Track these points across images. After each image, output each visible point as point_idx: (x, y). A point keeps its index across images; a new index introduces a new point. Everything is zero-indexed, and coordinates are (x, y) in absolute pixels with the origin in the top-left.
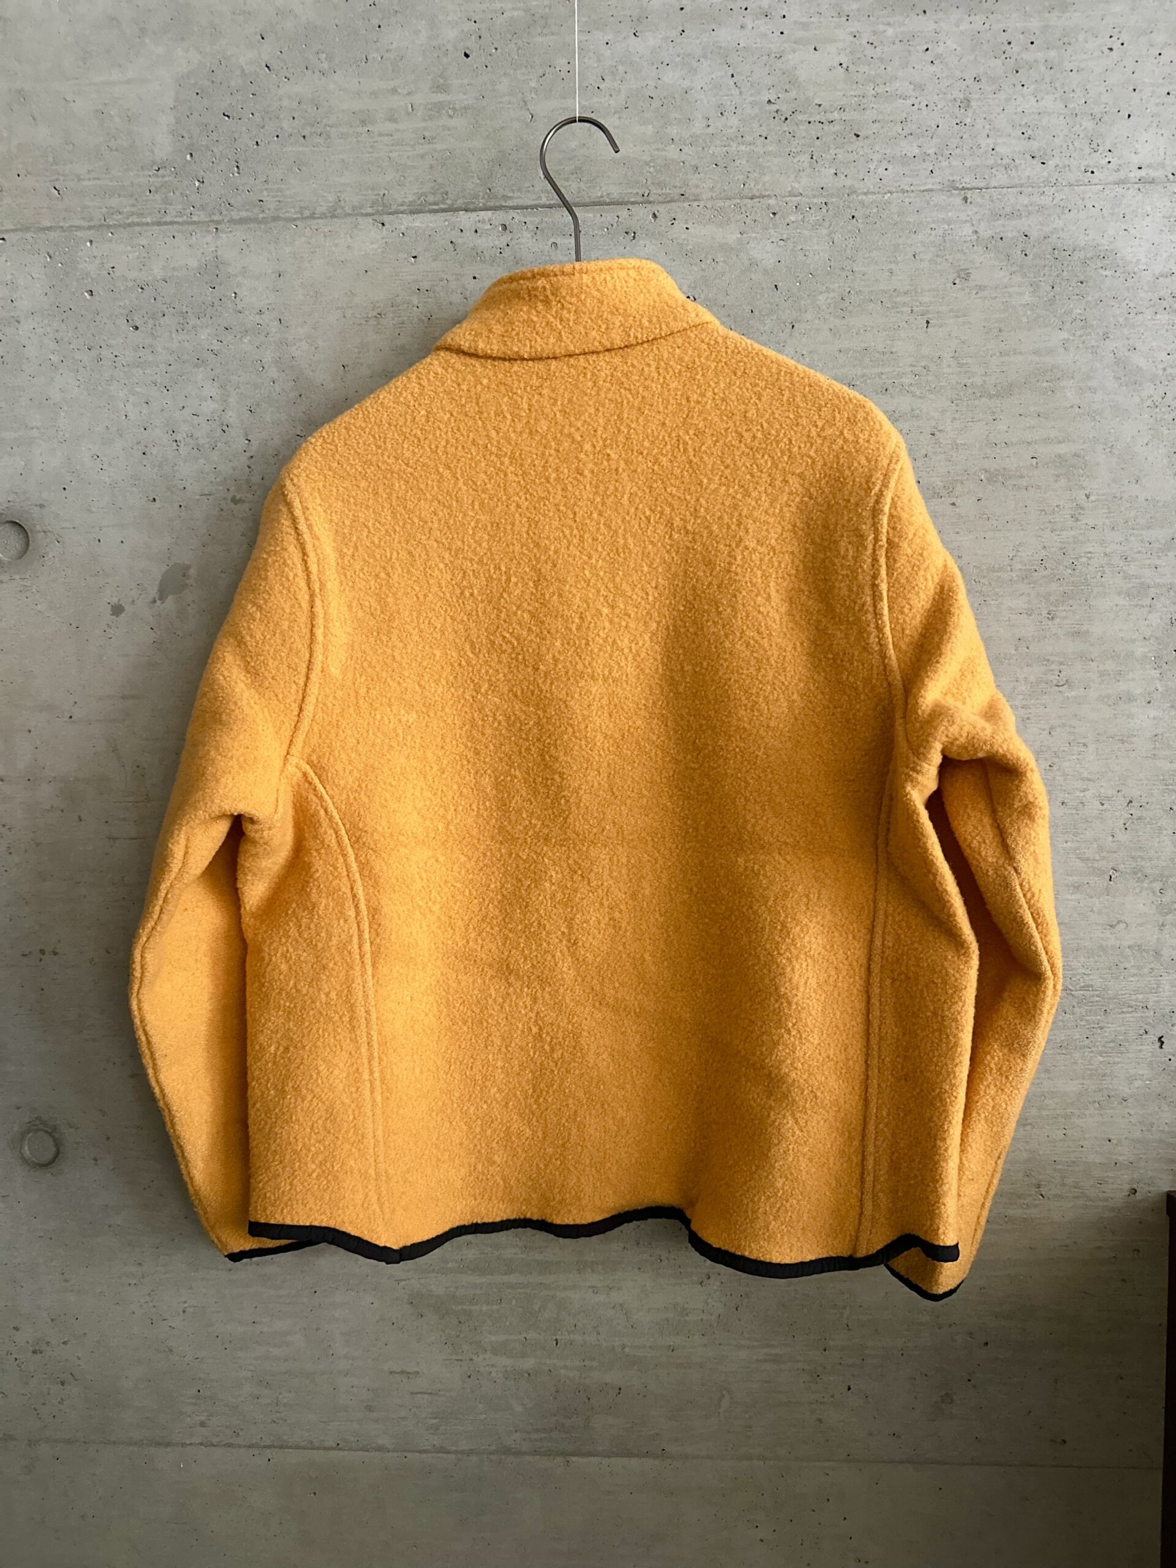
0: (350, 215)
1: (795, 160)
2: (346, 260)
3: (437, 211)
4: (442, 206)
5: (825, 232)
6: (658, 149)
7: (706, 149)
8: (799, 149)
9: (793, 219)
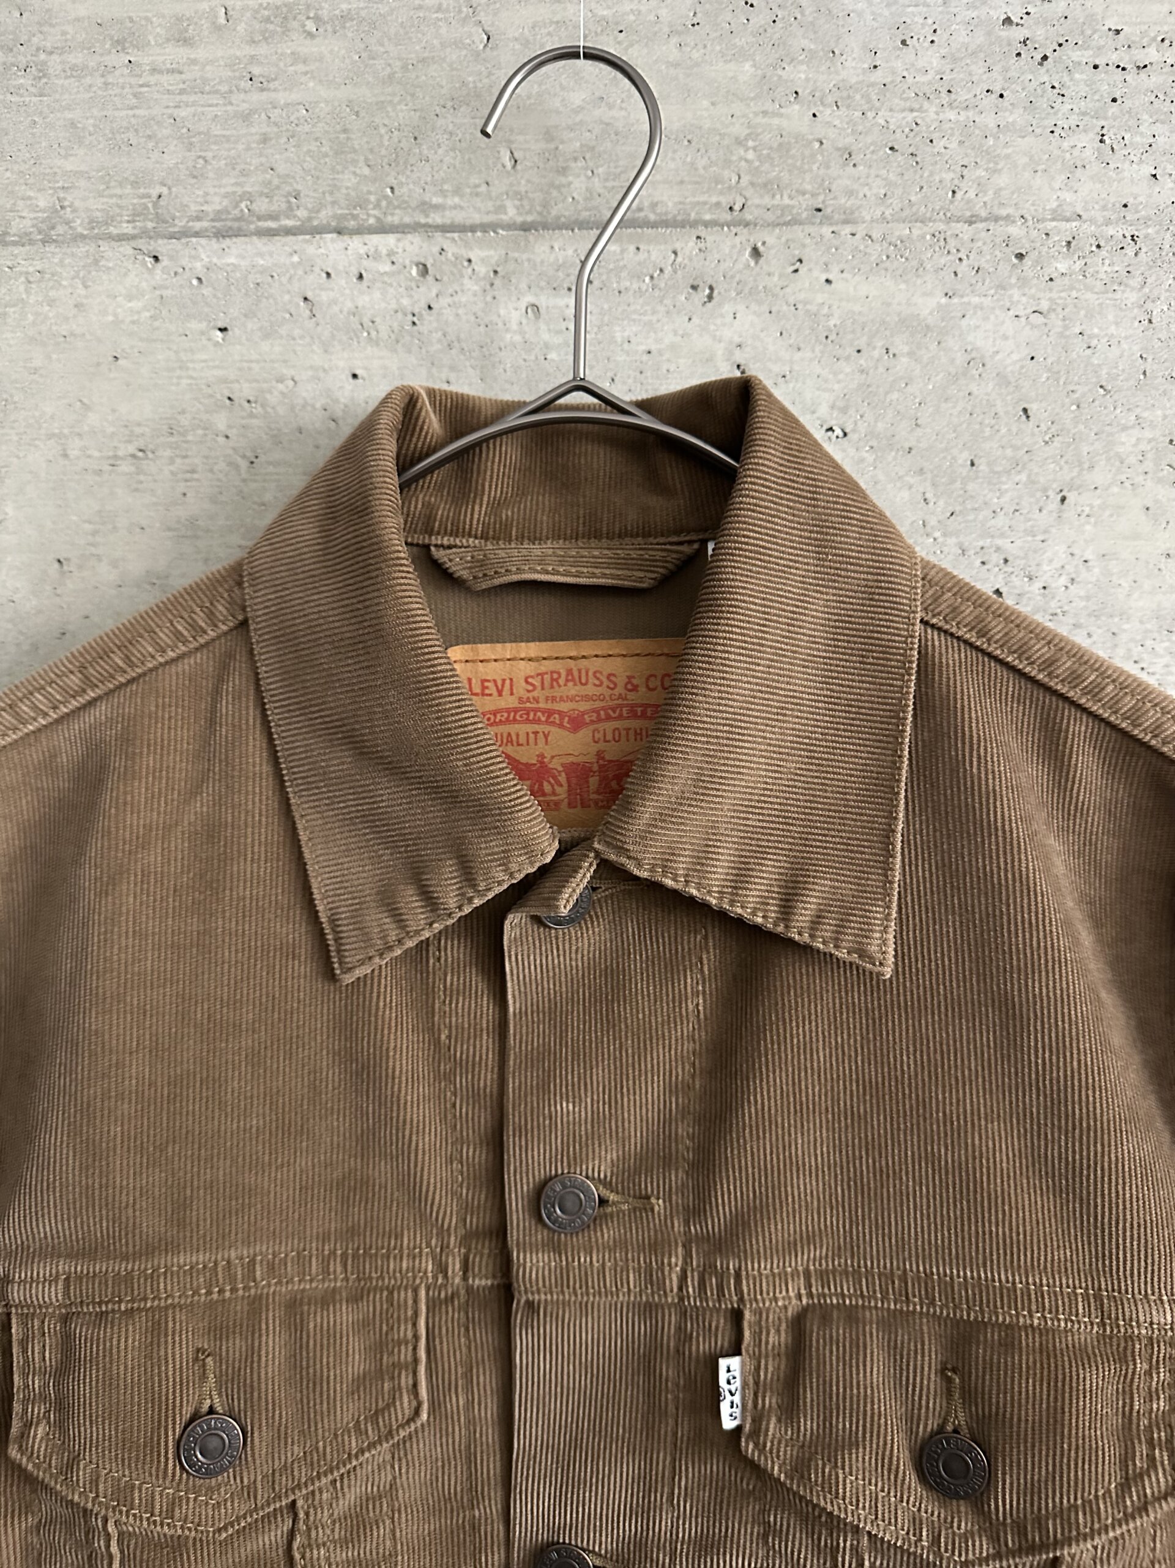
0: (83, 237)
1: (1066, 145)
2: (72, 334)
3: (271, 233)
4: (289, 223)
5: (1132, 297)
6: (765, 113)
7: (870, 115)
8: (1074, 120)
9: (1062, 267)
